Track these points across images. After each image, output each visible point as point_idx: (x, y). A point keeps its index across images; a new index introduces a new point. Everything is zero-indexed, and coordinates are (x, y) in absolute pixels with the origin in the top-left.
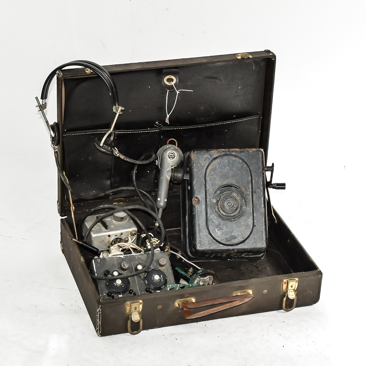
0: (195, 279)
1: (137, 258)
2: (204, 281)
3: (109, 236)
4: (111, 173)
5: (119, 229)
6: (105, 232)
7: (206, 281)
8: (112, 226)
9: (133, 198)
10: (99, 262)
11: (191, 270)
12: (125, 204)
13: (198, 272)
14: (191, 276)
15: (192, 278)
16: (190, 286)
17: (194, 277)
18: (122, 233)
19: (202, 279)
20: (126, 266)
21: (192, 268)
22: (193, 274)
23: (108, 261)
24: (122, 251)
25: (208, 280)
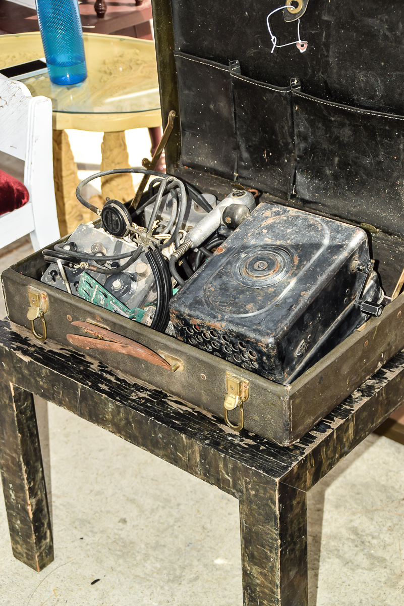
23: (93, 234)
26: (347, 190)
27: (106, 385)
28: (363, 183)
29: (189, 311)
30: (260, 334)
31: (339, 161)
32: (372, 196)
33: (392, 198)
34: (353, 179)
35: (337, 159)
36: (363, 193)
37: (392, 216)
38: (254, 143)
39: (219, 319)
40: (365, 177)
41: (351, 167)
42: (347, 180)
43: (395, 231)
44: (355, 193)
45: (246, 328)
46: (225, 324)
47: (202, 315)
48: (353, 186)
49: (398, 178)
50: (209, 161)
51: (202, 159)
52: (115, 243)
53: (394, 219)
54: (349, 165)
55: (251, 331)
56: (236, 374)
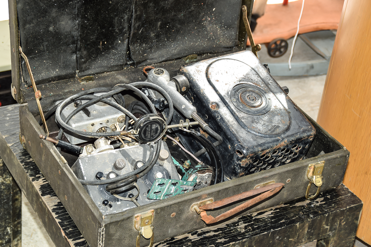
0: (190, 175)
1: (131, 152)
2: (202, 179)
3: (93, 125)
4: (76, 46)
5: (104, 116)
6: (88, 120)
7: (204, 179)
8: (95, 112)
9: (103, 75)
10: (87, 161)
11: (188, 163)
12: (94, 83)
13: (197, 167)
14: (187, 170)
15: (188, 173)
16: (184, 183)
17: (191, 172)
18: (108, 121)
19: (199, 176)
20: (122, 165)
21: (189, 161)
22: (190, 168)
23: (98, 159)
24: (111, 143)
25: (207, 177)
26: (166, 41)
27: (221, 238)
28: (178, 31)
29: (261, 148)
30: (308, 131)
31: (161, 24)
32: (185, 36)
33: (199, 31)
34: (171, 31)
35: (159, 23)
36: (178, 38)
37: (202, 42)
38: (91, 41)
39: (281, 140)
40: (179, 26)
41: (169, 25)
42: (166, 34)
43: (209, 50)
44: (172, 40)
45: (298, 134)
46: (286, 140)
47: (270, 144)
48: (170, 37)
49: (203, 17)
50: (51, 72)
51: (45, 74)
52: (120, 153)
53: (204, 44)
54: (169, 23)
55: (303, 133)
56: (315, 162)
